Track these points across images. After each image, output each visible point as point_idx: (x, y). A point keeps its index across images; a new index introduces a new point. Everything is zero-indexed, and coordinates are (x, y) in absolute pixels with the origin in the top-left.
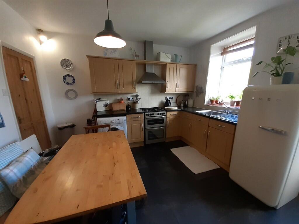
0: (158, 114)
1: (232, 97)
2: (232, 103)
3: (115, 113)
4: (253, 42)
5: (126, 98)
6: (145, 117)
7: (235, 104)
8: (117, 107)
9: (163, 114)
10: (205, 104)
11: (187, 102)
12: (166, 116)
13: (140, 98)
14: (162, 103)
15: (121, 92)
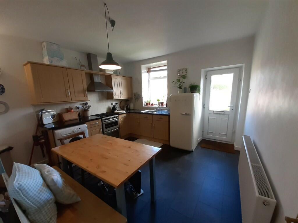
0: (113, 118)
1: (158, 100)
2: (159, 104)
3: (67, 124)
4: (166, 67)
5: (75, 107)
6: (102, 122)
7: (161, 104)
8: (67, 117)
9: (116, 117)
10: (143, 106)
11: (128, 106)
12: (118, 118)
13: (89, 105)
14: (109, 108)
15: (72, 100)
